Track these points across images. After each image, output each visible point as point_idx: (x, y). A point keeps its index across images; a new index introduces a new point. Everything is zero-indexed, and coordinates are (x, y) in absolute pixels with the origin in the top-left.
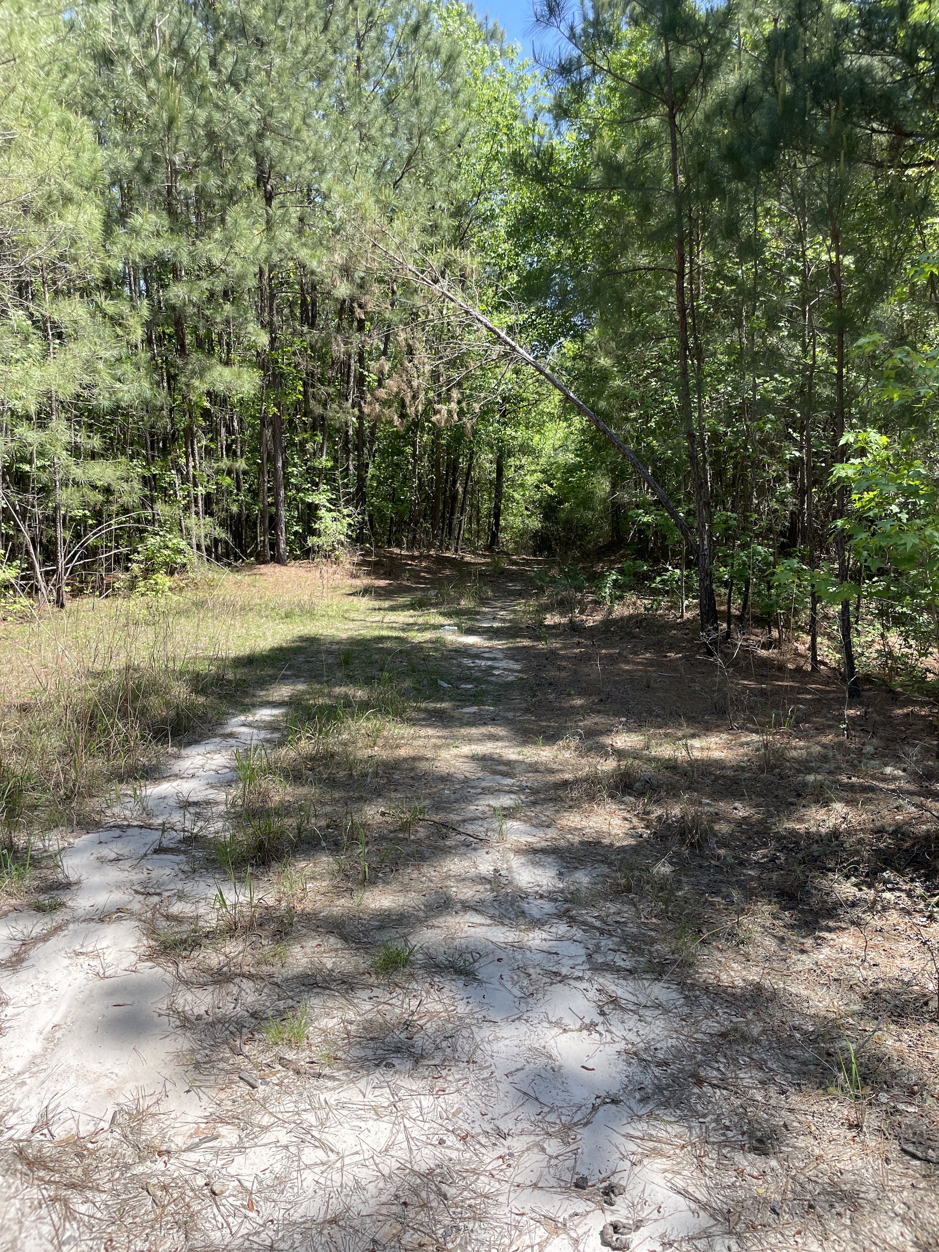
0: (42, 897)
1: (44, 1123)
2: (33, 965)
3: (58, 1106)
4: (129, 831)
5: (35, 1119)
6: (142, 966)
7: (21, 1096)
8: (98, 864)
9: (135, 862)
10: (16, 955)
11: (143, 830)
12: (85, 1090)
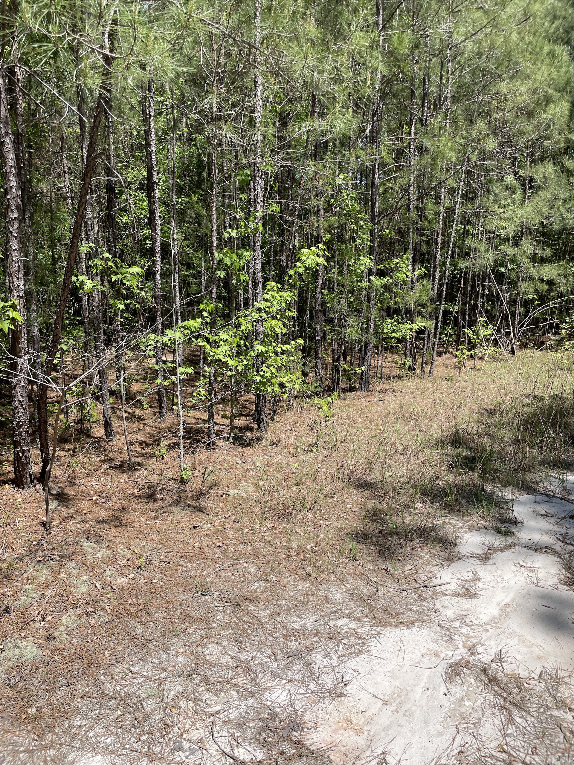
0: (500, 525)
1: (499, 658)
2: (495, 564)
3: (507, 652)
4: (554, 500)
5: (493, 654)
6: (561, 587)
7: (485, 638)
8: (534, 515)
9: (558, 520)
10: (485, 554)
11: (563, 501)
12: (524, 650)
